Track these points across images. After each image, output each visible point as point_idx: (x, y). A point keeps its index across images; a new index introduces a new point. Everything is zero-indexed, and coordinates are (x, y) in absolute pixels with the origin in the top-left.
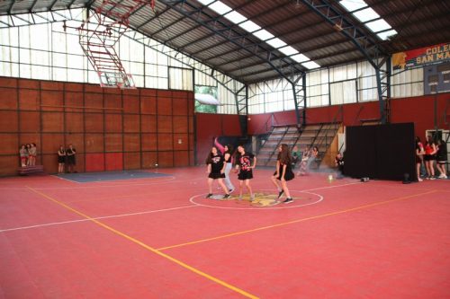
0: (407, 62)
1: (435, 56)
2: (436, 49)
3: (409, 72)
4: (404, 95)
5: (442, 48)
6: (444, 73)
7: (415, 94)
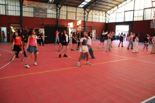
0: (28, 4)
1: (37, 5)
2: (38, 3)
3: (28, 8)
4: (26, 16)
5: (39, 4)
6: (40, 11)
7: (30, 16)
